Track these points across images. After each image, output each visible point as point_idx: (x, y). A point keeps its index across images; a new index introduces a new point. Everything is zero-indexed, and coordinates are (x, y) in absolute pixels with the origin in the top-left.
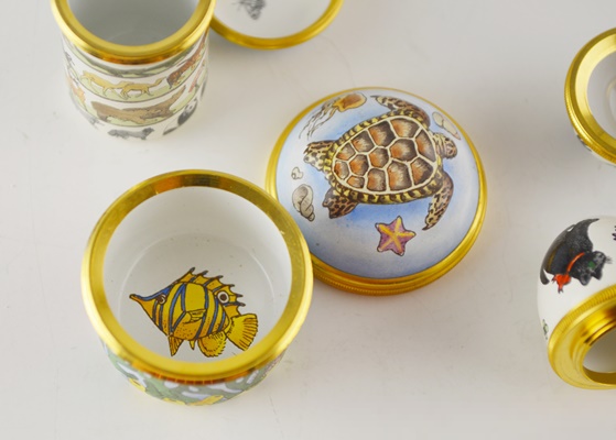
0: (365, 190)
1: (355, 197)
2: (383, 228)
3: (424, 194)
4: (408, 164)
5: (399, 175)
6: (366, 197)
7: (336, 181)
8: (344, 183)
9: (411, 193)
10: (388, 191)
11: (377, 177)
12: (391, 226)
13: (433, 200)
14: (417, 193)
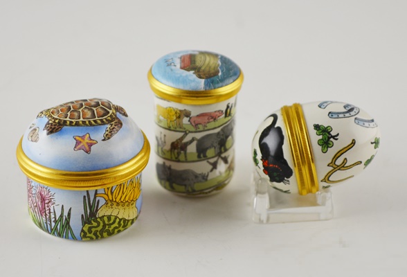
0: (68, 119)
1: (62, 123)
2: (77, 138)
3: (103, 123)
4: (94, 109)
5: (89, 114)
6: (68, 122)
7: (51, 116)
8: (56, 117)
9: (95, 121)
10: (81, 119)
11: (76, 114)
12: (83, 137)
13: (109, 126)
14: (99, 122)
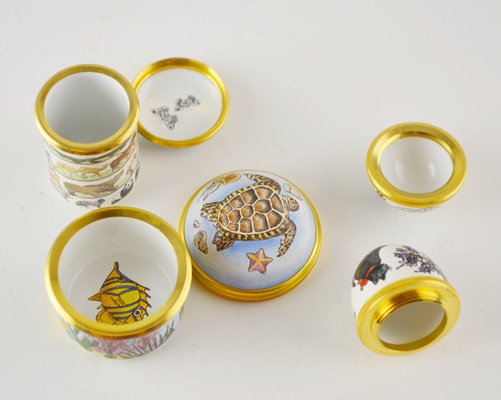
0: (239, 232)
1: (233, 237)
2: (251, 256)
3: (277, 234)
4: (266, 215)
5: (260, 222)
6: (240, 237)
7: (220, 227)
8: (225, 228)
9: (268, 233)
10: (254, 232)
11: (247, 224)
12: (256, 255)
13: (283, 237)
14: (272, 233)
